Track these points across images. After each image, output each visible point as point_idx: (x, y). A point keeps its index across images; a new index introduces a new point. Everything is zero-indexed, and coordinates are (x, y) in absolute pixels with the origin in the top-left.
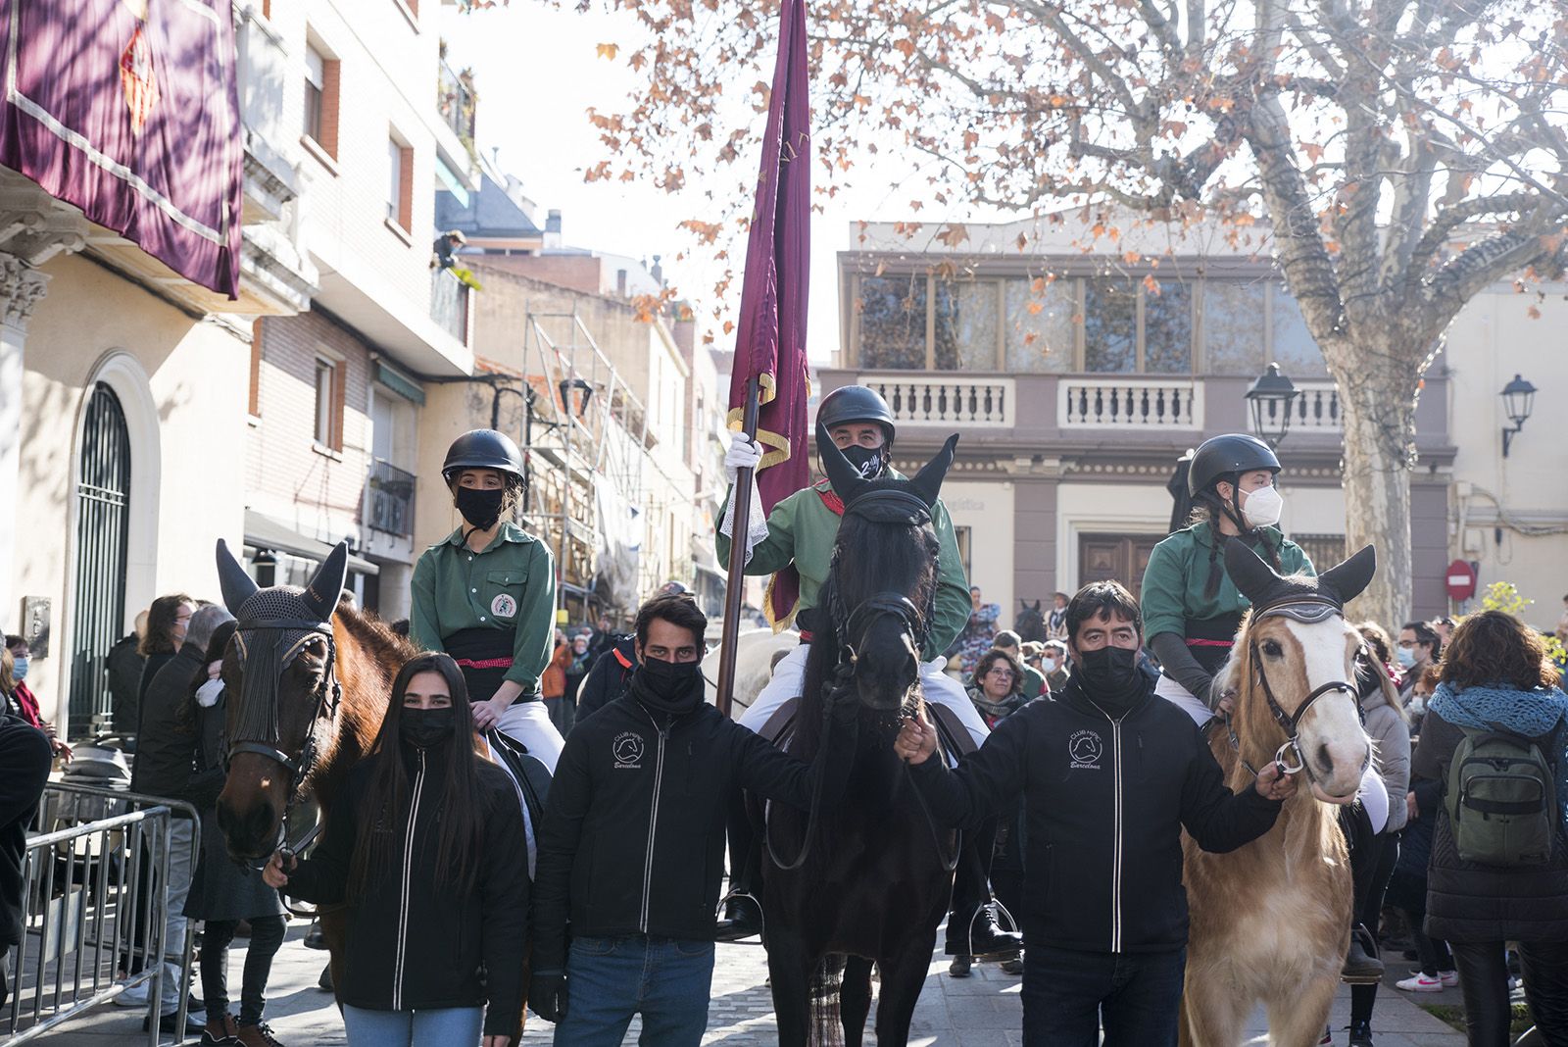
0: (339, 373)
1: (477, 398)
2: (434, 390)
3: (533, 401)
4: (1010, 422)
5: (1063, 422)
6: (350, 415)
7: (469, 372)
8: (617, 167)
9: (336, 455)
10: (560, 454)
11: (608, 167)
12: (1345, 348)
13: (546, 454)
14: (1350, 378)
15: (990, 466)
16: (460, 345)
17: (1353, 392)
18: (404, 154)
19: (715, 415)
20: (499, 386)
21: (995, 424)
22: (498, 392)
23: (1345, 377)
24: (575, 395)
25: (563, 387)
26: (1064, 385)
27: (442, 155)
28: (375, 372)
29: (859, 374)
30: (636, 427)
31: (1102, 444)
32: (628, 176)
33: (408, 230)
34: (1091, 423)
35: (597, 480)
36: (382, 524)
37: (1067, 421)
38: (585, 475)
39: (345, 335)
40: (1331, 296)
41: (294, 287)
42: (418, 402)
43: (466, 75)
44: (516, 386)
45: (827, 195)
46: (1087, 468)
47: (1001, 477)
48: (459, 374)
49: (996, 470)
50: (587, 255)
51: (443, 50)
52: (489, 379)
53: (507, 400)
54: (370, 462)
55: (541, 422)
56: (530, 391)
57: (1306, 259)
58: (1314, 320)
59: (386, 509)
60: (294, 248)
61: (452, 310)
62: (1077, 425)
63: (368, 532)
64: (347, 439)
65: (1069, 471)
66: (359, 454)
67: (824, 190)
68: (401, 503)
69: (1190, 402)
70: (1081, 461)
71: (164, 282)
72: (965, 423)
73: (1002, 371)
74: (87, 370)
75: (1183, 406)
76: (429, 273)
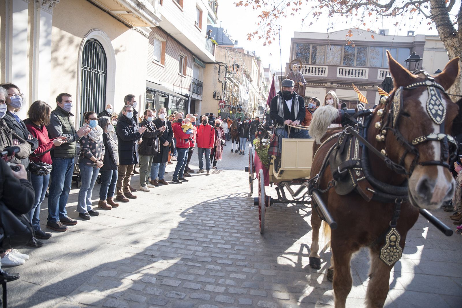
1: (215, 67)
2: (207, 65)
3: (227, 68)
4: (326, 75)
5: (338, 76)
6: (188, 68)
7: (214, 62)
9: (184, 76)
10: (232, 79)
11: (242, 3)
12: (454, 40)
13: (229, 78)
14: (456, 49)
15: (322, 85)
16: (212, 56)
17: (456, 53)
18: (200, 12)
19: (263, 79)
20: (220, 65)
21: (323, 76)
22: (220, 66)
23: (454, 49)
24: (235, 67)
25: (233, 65)
26: (339, 68)
27: (209, 14)
28: (194, 60)
30: (248, 77)
31: (346, 81)
33: (201, 29)
34: (344, 76)
35: (240, 85)
36: (195, 92)
37: (339, 76)
38: (237, 84)
39: (187, 51)
40: (449, 25)
42: (204, 67)
44: (224, 65)
45: (295, 11)
46: (342, 86)
47: (324, 87)
48: (212, 62)
49: (323, 85)
50: (242, 48)
52: (218, 63)
53: (222, 68)
54: (192, 79)
55: (229, 72)
56: (226, 66)
57: (442, 14)
58: (442, 33)
59: (196, 89)
60: (154, 8)
61: (211, 48)
62: (341, 77)
63: (191, 93)
64: (187, 73)
65: (338, 86)
66: (190, 77)
67: (295, 9)
68: (200, 88)
69: (365, 73)
70: (341, 84)
71: (115, 13)
72: (317, 75)
73: (325, 64)
74: (85, 32)
75: (364, 73)
76: (205, 39)
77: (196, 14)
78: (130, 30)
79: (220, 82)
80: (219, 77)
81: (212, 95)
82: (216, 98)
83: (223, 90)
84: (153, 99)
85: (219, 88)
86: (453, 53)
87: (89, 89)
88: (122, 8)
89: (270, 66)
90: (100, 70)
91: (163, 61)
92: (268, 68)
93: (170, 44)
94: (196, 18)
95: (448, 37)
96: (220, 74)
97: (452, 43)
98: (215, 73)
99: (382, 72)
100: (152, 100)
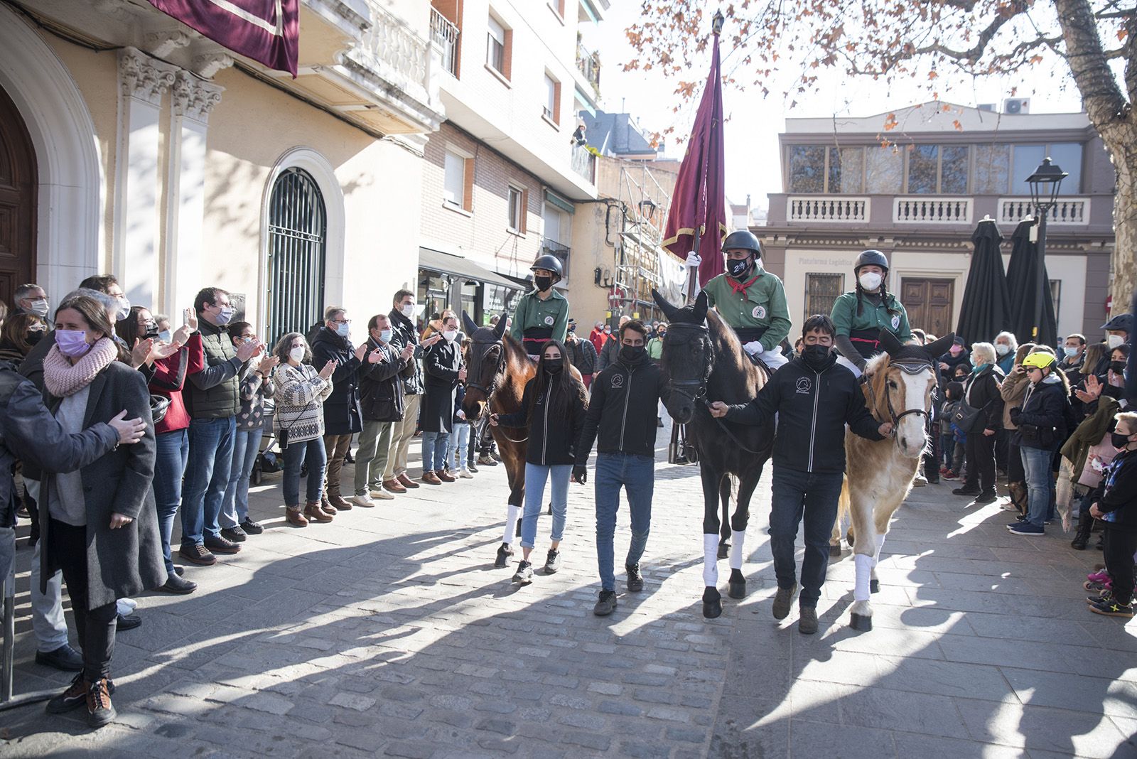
0: (525, 194)
1: (599, 209)
2: (579, 207)
3: (625, 211)
4: (867, 220)
5: (895, 220)
6: (531, 217)
7: (595, 197)
8: (643, 63)
9: (521, 234)
10: (637, 236)
11: (638, 63)
12: (1123, 128)
13: (630, 236)
14: (1127, 149)
15: (856, 243)
16: (590, 184)
17: (1129, 160)
18: (556, 86)
20: (610, 204)
21: (859, 221)
22: (609, 207)
23: (1123, 150)
24: (646, 208)
25: (640, 204)
26: (897, 200)
27: (578, 88)
28: (546, 196)
29: (789, 195)
31: (917, 230)
32: (648, 67)
33: (558, 123)
34: (911, 220)
35: (659, 251)
37: (897, 219)
38: (653, 248)
39: (527, 176)
40: (1112, 94)
41: (424, 113)
42: (571, 212)
43: (595, 54)
44: (617, 204)
45: (763, 75)
46: (908, 244)
48: (590, 198)
49: (859, 244)
50: (675, 160)
51: (579, 37)
52: (605, 201)
53: (613, 211)
54: (543, 240)
55: (630, 222)
56: (624, 207)
57: (1092, 70)
58: (1096, 112)
60: (427, 92)
61: (586, 168)
62: (903, 221)
64: (528, 227)
65: (898, 245)
66: (536, 236)
67: (762, 71)
69: (965, 209)
70: (904, 240)
71: (341, 109)
72: (843, 220)
73: (864, 193)
74: (276, 157)
75: (961, 211)
76: (571, 146)
77: (546, 90)
78: (377, 143)
79: (612, 244)
80: (608, 233)
81: (592, 276)
82: (602, 283)
83: (618, 263)
84: (446, 291)
85: (608, 261)
86: (1123, 160)
87: (287, 275)
88: (353, 99)
89: (748, 200)
90: (310, 232)
91: (468, 204)
92: (745, 204)
93: (484, 162)
94: (545, 98)
95: (1110, 121)
96: (609, 226)
97: (1119, 137)
98: (598, 223)
99: (1008, 207)
100: (443, 293)
